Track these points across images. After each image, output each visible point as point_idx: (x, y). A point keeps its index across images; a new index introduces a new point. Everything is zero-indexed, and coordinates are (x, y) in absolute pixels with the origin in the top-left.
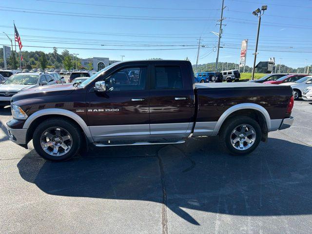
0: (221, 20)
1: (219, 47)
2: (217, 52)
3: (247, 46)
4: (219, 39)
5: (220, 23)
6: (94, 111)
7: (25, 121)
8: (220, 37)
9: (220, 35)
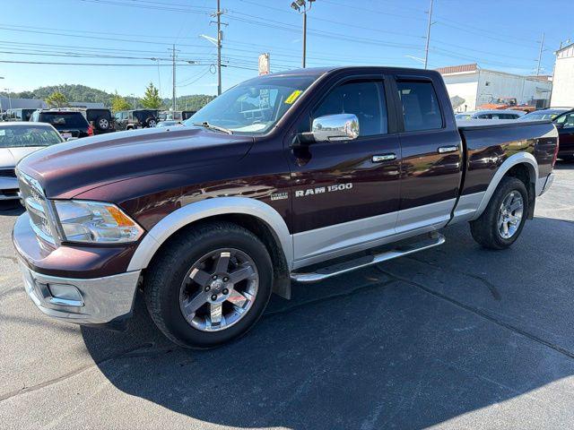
0: (219, 15)
1: (220, 66)
2: (217, 73)
3: (269, 65)
4: (219, 49)
5: (216, 19)
6: (308, 193)
7: (136, 244)
8: (220, 47)
9: (219, 42)
